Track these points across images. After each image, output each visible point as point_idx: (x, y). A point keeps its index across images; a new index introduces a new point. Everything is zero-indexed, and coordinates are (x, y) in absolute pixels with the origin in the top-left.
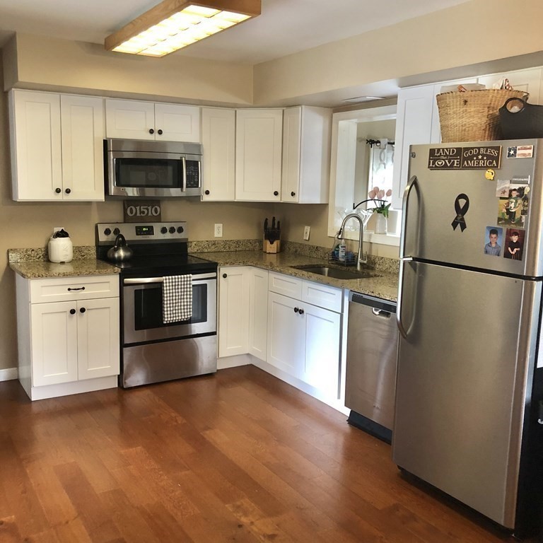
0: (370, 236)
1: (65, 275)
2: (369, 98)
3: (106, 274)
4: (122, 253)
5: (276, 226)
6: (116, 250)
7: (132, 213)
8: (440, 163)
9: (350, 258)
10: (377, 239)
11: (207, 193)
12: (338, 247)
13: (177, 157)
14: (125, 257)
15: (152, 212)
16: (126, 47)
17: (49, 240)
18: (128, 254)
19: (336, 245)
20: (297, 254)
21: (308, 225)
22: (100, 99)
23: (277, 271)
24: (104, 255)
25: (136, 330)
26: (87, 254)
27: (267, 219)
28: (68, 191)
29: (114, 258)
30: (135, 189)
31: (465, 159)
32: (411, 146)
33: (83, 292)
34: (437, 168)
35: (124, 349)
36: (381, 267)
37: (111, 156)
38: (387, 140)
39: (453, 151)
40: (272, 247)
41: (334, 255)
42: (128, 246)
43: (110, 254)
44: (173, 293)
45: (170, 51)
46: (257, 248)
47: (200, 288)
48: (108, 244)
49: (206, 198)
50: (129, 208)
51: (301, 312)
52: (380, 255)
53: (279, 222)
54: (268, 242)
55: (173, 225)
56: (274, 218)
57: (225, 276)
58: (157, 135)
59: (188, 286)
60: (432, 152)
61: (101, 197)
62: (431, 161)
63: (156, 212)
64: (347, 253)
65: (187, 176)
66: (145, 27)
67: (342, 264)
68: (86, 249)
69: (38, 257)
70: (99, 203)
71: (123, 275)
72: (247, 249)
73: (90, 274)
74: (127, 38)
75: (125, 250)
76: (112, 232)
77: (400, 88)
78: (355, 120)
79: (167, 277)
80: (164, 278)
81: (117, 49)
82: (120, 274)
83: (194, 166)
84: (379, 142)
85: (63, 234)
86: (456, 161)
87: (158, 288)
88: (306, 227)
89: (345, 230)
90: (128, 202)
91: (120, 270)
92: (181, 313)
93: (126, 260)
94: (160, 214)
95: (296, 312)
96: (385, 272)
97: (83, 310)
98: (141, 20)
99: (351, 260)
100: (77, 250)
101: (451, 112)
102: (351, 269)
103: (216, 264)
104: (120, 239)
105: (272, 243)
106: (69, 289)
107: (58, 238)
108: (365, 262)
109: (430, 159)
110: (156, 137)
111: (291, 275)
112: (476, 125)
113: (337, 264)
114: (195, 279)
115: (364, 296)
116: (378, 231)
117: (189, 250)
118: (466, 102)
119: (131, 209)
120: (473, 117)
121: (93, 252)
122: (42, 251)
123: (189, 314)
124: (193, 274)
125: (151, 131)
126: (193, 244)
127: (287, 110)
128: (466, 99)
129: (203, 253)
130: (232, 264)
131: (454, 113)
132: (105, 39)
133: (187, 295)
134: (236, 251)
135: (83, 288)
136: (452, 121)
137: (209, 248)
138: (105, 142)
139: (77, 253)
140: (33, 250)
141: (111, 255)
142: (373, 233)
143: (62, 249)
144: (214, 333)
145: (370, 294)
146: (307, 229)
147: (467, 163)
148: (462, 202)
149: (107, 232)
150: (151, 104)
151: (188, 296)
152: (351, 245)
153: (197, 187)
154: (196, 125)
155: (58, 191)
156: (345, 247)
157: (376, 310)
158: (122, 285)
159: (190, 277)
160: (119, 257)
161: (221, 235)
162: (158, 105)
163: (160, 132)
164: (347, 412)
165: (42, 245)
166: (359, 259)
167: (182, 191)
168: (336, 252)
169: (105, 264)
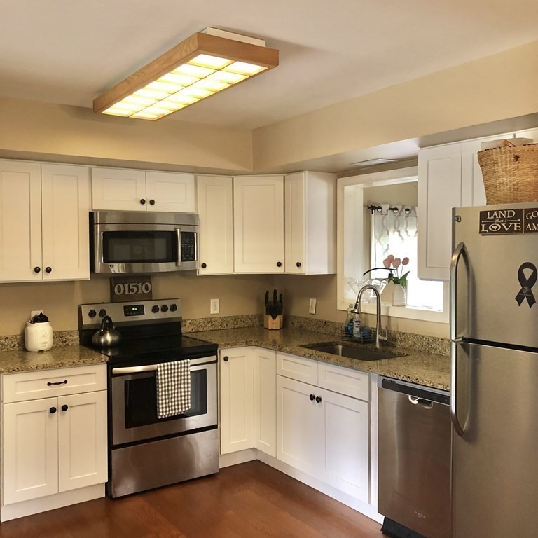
0: (388, 309)
1: (45, 368)
2: (381, 161)
3: (92, 364)
4: (109, 338)
5: (278, 299)
6: (103, 334)
7: (119, 291)
8: (495, 227)
9: (366, 334)
10: (395, 312)
11: (204, 266)
12: (351, 321)
13: (171, 229)
14: (112, 342)
15: (142, 289)
16: (117, 109)
17: (26, 325)
18: (116, 338)
19: (349, 320)
20: (302, 330)
21: (314, 297)
22: (85, 168)
23: (287, 352)
24: (88, 341)
25: (126, 428)
26: (68, 340)
27: (268, 292)
28: (48, 270)
29: (100, 343)
30: (120, 264)
31: (527, 222)
32: (454, 209)
33: (65, 386)
34: (491, 233)
35: (113, 451)
36: (403, 344)
37: (98, 229)
38: (388, 206)
39: (511, 213)
40: (274, 323)
41: (348, 331)
42: (116, 329)
43: (95, 339)
44: (168, 382)
45: (167, 112)
46: (257, 324)
47: (199, 374)
48: (93, 328)
49: (202, 272)
50: (117, 286)
51: (319, 400)
52: (401, 330)
53: (281, 295)
54: (270, 317)
55: (165, 303)
56: (275, 290)
57: (226, 359)
58: (149, 205)
59: (186, 373)
60: (483, 215)
61: (86, 275)
62: (483, 226)
63: (147, 289)
64: (362, 329)
65: (182, 249)
66: (142, 84)
67: (357, 341)
68: (68, 334)
69: (12, 345)
70: (82, 282)
71: (111, 365)
72: (247, 326)
73: (73, 365)
74: (119, 98)
75: (112, 333)
76: (97, 313)
77: (420, 149)
78: (361, 186)
79: (162, 364)
80: (158, 365)
81: (108, 111)
82: (107, 363)
83: (189, 237)
84: (380, 208)
85: (42, 319)
86: (516, 224)
87: (151, 378)
88: (311, 300)
89: (362, 303)
90: (116, 279)
91: (108, 358)
92: (178, 405)
93: (113, 346)
94: (151, 291)
95: (312, 399)
96: (408, 349)
97: (65, 408)
98: (138, 76)
99: (368, 336)
100: (57, 336)
101: (500, 170)
102: (370, 346)
103: (216, 346)
104: (107, 321)
105: (274, 318)
106: (49, 384)
107: (36, 324)
108: (386, 338)
109: (481, 223)
110: (147, 208)
111: (304, 356)
112: (530, 183)
113: (351, 341)
114: (193, 365)
115: (397, 382)
116: (396, 304)
117: (183, 330)
118: (517, 158)
119: (119, 288)
120: (526, 174)
121: (76, 336)
122: (17, 338)
123: (187, 406)
124: (190, 359)
125: (143, 202)
126: (188, 323)
127: (288, 177)
128: (517, 154)
129: (197, 332)
130: (234, 345)
131: (503, 170)
132: (94, 101)
133: (184, 384)
134: (234, 328)
135: (66, 382)
136: (501, 180)
137: (205, 326)
138: (91, 215)
139: (58, 340)
140: (7, 338)
141: (97, 340)
142: (391, 305)
143: (41, 335)
144: (214, 427)
145: (405, 379)
146: (313, 302)
147: (532, 226)
148: (528, 273)
149: (92, 314)
150: (142, 173)
151: (186, 385)
152: (366, 319)
153: (194, 260)
154: (191, 194)
155: (37, 270)
156: (359, 321)
157: (412, 398)
158: (110, 375)
159: (188, 363)
160: (106, 342)
161: (217, 312)
162: (150, 173)
163: (152, 202)
164: (380, 519)
165: (18, 332)
166: (378, 336)
167: (176, 265)
168: (349, 328)
169: (90, 351)
